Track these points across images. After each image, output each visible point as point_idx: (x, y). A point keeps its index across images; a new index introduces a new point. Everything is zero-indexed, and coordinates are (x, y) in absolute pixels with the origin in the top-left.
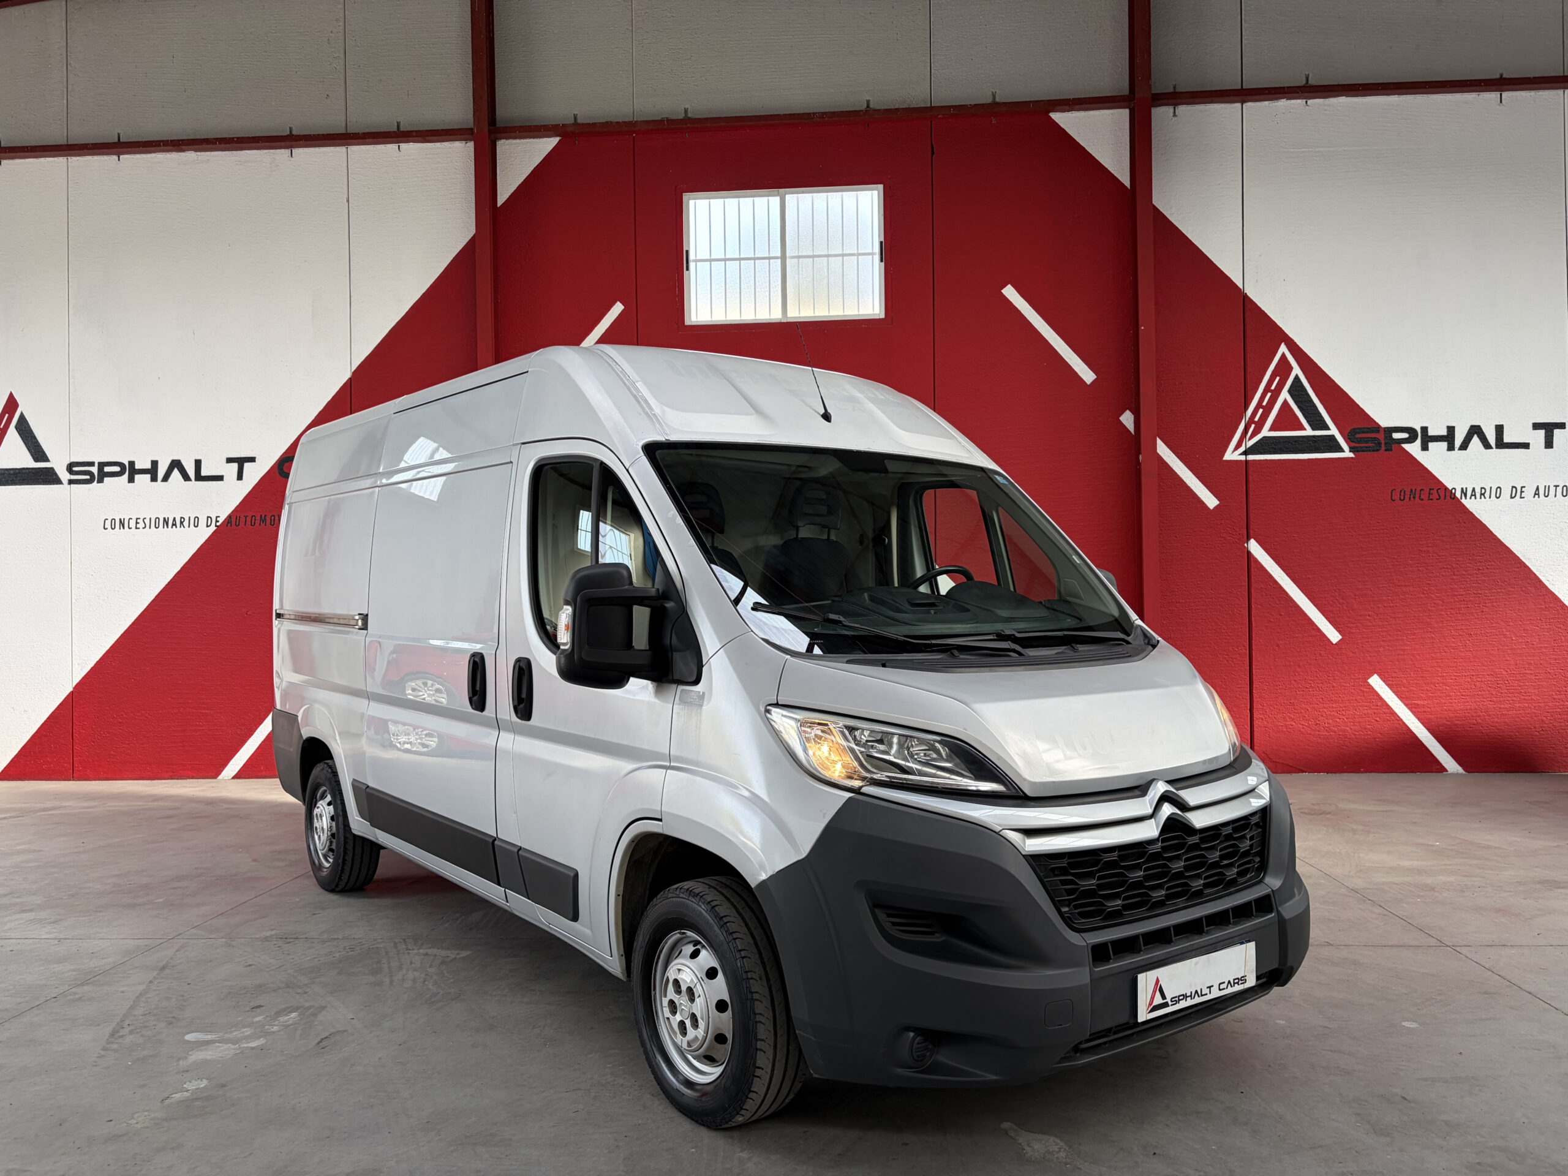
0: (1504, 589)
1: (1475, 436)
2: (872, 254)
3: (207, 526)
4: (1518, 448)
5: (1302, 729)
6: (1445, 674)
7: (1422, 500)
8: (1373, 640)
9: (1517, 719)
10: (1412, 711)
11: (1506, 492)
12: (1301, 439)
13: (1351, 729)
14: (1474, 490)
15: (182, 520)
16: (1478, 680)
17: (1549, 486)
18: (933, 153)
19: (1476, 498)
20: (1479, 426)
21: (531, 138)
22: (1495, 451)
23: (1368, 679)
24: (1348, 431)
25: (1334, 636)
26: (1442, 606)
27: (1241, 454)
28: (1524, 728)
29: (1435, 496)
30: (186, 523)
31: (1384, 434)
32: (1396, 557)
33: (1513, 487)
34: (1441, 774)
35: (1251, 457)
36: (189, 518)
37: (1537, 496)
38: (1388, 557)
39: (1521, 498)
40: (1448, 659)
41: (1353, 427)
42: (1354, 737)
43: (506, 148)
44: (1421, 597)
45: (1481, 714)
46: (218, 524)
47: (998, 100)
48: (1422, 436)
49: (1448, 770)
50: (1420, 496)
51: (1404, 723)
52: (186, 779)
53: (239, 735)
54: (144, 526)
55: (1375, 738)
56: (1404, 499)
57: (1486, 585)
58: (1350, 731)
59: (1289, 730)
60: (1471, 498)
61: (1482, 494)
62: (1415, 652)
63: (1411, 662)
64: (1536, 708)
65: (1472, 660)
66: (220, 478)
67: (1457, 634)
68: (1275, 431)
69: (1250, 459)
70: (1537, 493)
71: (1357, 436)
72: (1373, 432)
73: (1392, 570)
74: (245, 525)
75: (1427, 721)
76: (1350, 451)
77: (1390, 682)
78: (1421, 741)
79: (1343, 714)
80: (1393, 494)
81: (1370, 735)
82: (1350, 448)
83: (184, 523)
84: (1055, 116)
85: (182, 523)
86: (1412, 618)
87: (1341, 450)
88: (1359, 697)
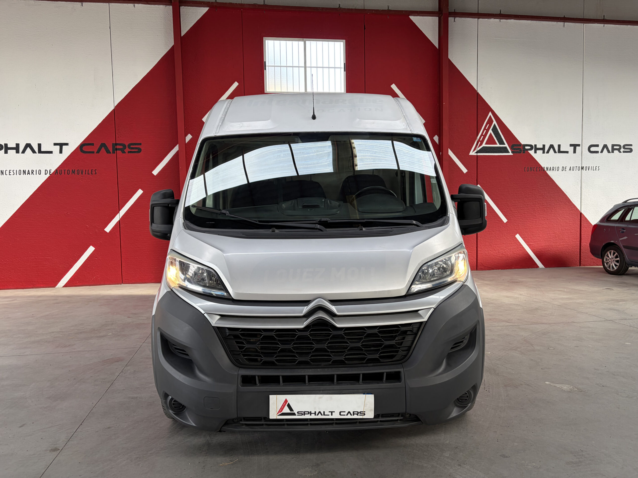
0: (559, 203)
1: (552, 148)
2: (341, 68)
3: (45, 174)
4: (565, 153)
5: (494, 254)
6: (539, 233)
7: (534, 171)
8: (517, 222)
9: (561, 249)
10: (529, 247)
11: (560, 169)
12: (496, 148)
13: (510, 253)
14: (550, 168)
15: (33, 171)
16: (550, 235)
17: (574, 167)
18: (365, 29)
19: (551, 171)
20: (553, 145)
21: (196, 7)
22: (557, 154)
23: (515, 235)
24: (511, 145)
25: (505, 220)
26: (539, 209)
27: (475, 153)
28: (563, 252)
29: (538, 170)
30: (34, 173)
31: (523, 147)
32: (525, 192)
33: (563, 167)
34: (537, 268)
35: (479, 154)
36: (36, 170)
37: (570, 170)
38: (523, 192)
39: (565, 171)
40: (540, 228)
41: (512, 144)
42: (510, 256)
43: (185, 10)
44: (533, 206)
45: (550, 247)
46: (51, 173)
47: (390, 9)
48: (535, 148)
49: (540, 267)
50: (533, 170)
51: (526, 251)
52: (40, 288)
53: (65, 268)
54: (13, 174)
55: (517, 257)
56: (528, 171)
57: (553, 202)
58: (509, 254)
59: (489, 254)
60: (549, 171)
61: (553, 169)
62: (530, 226)
63: (529, 229)
64: (567, 245)
65: (548, 228)
66: (51, 152)
67: (543, 219)
68: (487, 144)
70: (570, 169)
71: (514, 147)
72: (519, 146)
73: (524, 196)
74: (65, 174)
75: (533, 250)
76: (512, 153)
77: (522, 237)
78: (531, 257)
79: (507, 248)
80: (525, 169)
81: (515, 255)
82: (512, 152)
84: (412, 17)
85: (32, 173)
86: (530, 213)
87: (509, 152)
88: (512, 242)
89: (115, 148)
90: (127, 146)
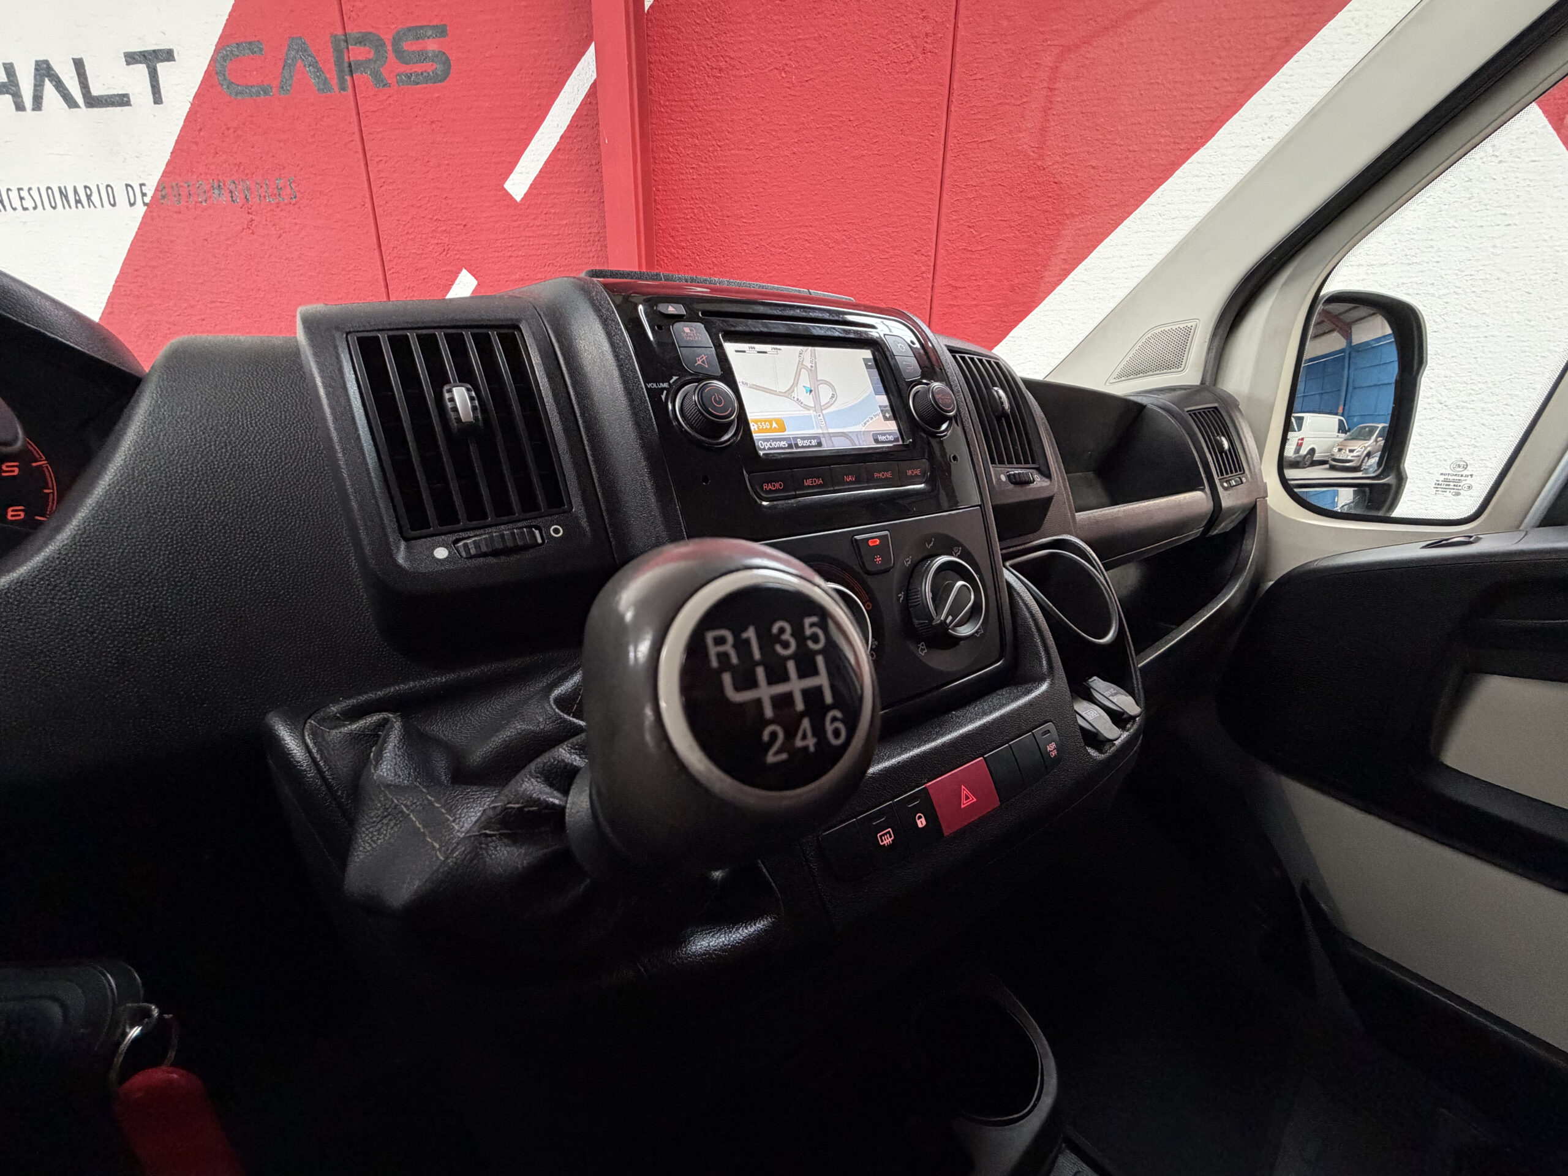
3: (132, 205)
15: (88, 192)
30: (95, 198)
36: (98, 186)
46: (147, 200)
54: (34, 205)
66: (122, 100)
83: (92, 198)
85: (89, 197)
89: (346, 59)
90: (390, 48)
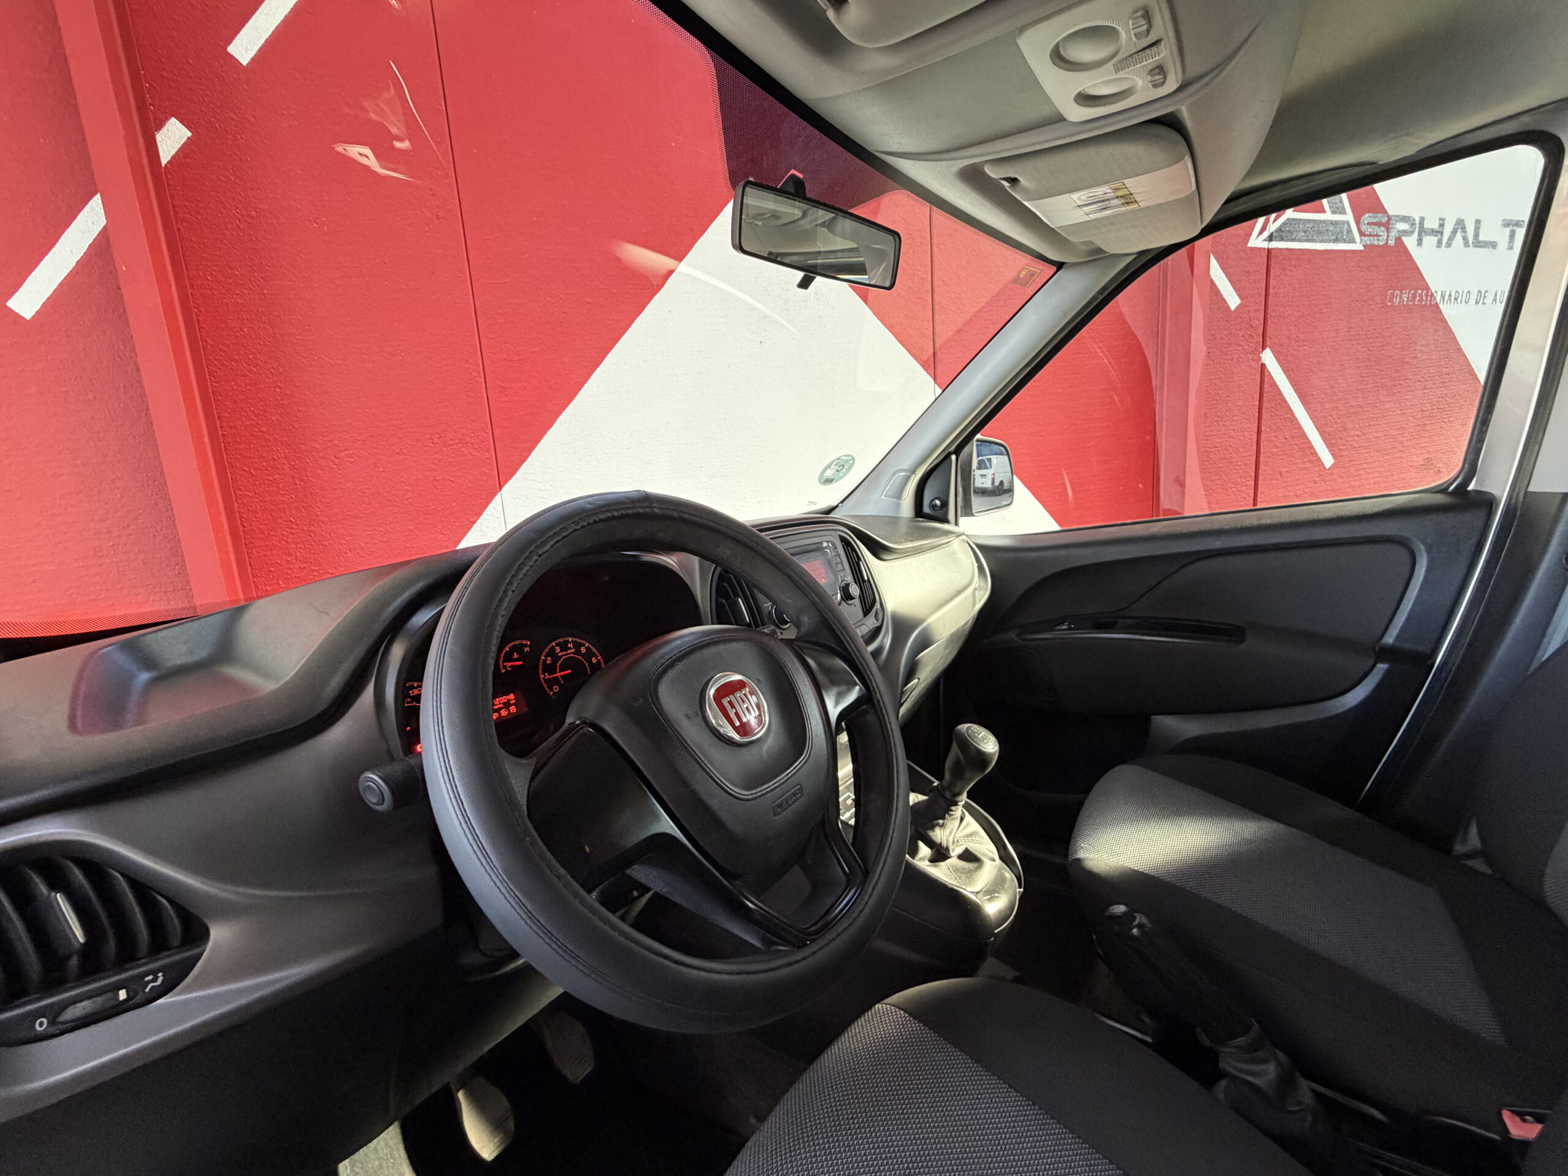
1: (1459, 231)
4: (1489, 247)
11: (1473, 297)
12: (1320, 225)
14: (1450, 295)
19: (1451, 304)
20: (1463, 220)
22: (1471, 249)
25: (1328, 460)
27: (1265, 240)
29: (1422, 302)
31: (1390, 223)
35: (1274, 245)
39: (1484, 304)
44: (1399, 414)
48: (1420, 227)
60: (1447, 304)
61: (1456, 299)
68: (1298, 212)
69: (1273, 247)
70: (1495, 300)
73: (1380, 384)
76: (1361, 243)
82: (1361, 238)
87: (1353, 241)
